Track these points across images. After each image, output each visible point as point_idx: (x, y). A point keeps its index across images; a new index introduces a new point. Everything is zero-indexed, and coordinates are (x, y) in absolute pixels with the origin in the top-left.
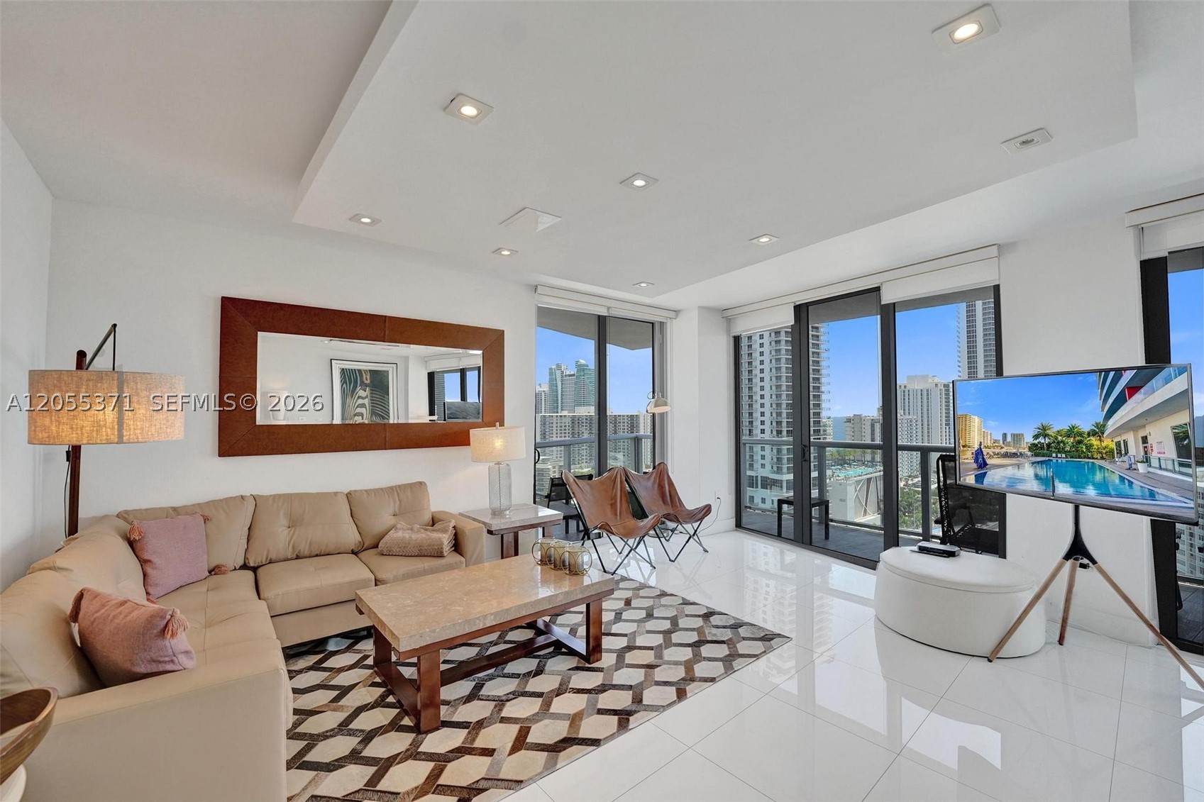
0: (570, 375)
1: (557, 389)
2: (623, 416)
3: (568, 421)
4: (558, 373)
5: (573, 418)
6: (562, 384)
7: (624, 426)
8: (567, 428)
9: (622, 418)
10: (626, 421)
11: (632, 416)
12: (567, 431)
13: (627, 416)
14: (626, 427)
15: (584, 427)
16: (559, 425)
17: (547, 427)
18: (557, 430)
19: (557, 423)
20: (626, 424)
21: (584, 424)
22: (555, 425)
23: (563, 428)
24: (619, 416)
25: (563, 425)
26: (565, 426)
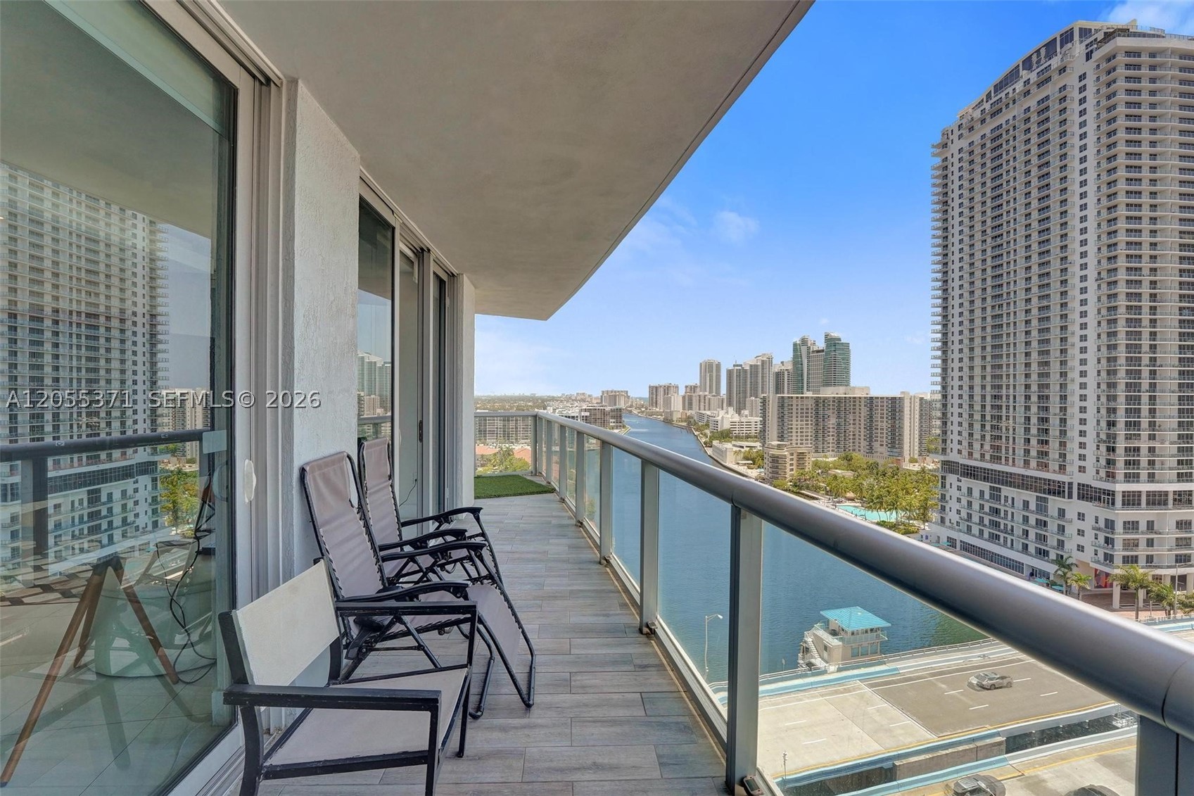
0: (818, 351)
1: (802, 367)
2: (882, 398)
3: (811, 404)
4: (804, 349)
5: (817, 400)
6: (808, 362)
7: (882, 410)
8: (810, 411)
9: (879, 400)
10: (885, 404)
11: (894, 399)
12: (810, 415)
13: (887, 398)
14: (885, 412)
15: (831, 411)
16: (799, 407)
17: (786, 409)
18: (797, 413)
19: (797, 405)
20: (885, 408)
21: (831, 407)
22: (794, 407)
23: (805, 411)
24: (877, 398)
25: (805, 407)
26: (807, 409)
